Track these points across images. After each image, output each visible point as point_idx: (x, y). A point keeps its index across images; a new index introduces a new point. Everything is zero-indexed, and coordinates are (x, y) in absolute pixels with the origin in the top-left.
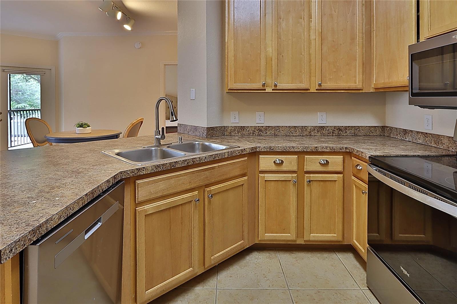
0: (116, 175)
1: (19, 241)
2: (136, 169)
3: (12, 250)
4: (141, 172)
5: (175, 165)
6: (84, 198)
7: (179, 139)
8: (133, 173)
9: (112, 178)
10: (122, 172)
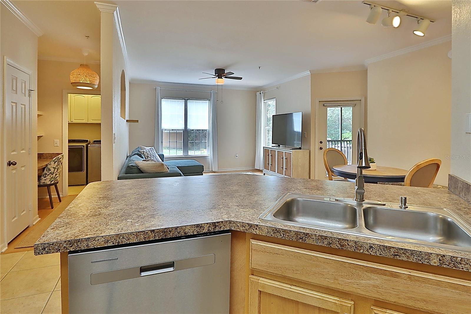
0: (218, 222)
2: (248, 223)
4: (253, 230)
6: (147, 233)
8: (243, 228)
10: (231, 221)
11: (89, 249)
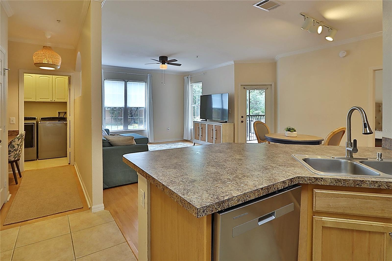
0: (293, 178)
1: (209, 207)
2: (314, 177)
3: (204, 211)
4: (319, 182)
5: (360, 184)
6: (259, 190)
7: (378, 156)
8: (310, 181)
9: (288, 180)
10: (299, 177)
11: (229, 207)
